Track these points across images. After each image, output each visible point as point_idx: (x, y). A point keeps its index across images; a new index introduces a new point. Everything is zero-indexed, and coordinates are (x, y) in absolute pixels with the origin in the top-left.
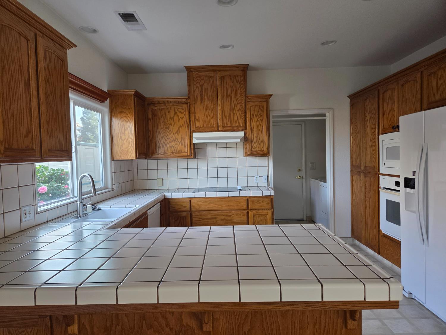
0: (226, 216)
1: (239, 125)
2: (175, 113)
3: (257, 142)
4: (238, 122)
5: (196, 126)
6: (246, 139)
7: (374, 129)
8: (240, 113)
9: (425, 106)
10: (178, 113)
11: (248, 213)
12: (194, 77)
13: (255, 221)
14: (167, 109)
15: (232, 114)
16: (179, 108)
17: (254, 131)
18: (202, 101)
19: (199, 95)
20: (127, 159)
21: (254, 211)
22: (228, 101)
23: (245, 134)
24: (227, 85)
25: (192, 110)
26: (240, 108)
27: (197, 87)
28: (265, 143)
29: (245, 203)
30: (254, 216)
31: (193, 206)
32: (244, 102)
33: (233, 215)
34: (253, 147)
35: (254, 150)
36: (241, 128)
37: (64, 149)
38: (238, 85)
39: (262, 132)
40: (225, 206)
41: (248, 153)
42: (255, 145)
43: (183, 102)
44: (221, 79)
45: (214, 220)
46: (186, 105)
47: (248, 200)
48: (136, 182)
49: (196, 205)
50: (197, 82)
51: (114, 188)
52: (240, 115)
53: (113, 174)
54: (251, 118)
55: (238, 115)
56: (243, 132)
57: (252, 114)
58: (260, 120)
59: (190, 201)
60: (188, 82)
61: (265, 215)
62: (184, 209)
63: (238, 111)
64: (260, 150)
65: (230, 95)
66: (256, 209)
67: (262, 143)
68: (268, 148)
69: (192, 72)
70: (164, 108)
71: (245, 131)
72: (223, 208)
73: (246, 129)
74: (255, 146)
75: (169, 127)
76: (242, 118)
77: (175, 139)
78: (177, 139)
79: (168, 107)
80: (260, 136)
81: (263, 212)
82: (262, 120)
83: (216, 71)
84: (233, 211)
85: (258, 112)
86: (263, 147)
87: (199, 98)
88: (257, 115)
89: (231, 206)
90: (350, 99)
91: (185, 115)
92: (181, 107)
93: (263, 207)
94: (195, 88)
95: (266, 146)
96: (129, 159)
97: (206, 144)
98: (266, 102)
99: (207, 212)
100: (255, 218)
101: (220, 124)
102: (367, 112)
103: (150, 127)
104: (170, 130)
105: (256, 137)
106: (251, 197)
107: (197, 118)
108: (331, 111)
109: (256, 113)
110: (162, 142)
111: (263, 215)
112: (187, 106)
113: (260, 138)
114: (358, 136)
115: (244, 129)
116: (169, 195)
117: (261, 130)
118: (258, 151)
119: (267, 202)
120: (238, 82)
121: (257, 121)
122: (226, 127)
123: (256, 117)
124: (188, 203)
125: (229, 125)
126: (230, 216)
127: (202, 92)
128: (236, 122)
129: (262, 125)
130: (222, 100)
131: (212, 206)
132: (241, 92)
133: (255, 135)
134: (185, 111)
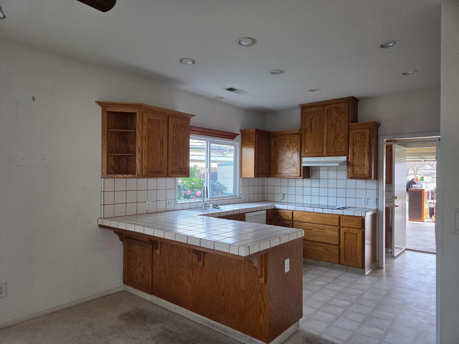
0: (320, 229)
1: (342, 151)
2: (290, 143)
3: (359, 166)
4: (341, 148)
5: (305, 152)
6: (348, 163)
8: (344, 140)
10: (292, 142)
11: (340, 229)
12: (305, 113)
13: (346, 238)
14: (285, 139)
15: (336, 141)
16: (293, 138)
17: (356, 156)
18: (311, 132)
19: (309, 127)
20: (249, 177)
21: (346, 229)
22: (333, 130)
23: (348, 158)
24: (333, 116)
25: (303, 140)
26: (344, 135)
27: (308, 120)
28: (367, 167)
29: (337, 220)
30: (345, 233)
31: (295, 217)
32: (347, 130)
33: (326, 229)
34: (355, 170)
35: (356, 173)
36: (344, 153)
37: (183, 171)
38: (343, 115)
39: (364, 157)
40: (319, 220)
41: (350, 176)
42: (357, 168)
43: (297, 133)
44: (327, 111)
45: (310, 231)
46: (298, 135)
47: (340, 217)
48: (266, 194)
49: (297, 217)
50: (308, 117)
51: (241, 197)
52: (343, 141)
53: (241, 187)
54: (353, 145)
55: (342, 141)
56: (346, 157)
57: (354, 140)
58: (363, 145)
59: (293, 213)
60: (301, 117)
61: (355, 234)
62: (287, 218)
63: (342, 138)
65: (335, 125)
66: (347, 227)
67: (364, 167)
68: (370, 172)
69: (304, 108)
70: (282, 139)
71: (347, 156)
72: (318, 222)
73: (348, 154)
74: (357, 170)
75: (285, 153)
76: (345, 145)
77: (289, 163)
78: (291, 163)
79: (285, 138)
80: (362, 160)
81: (354, 231)
82: (365, 145)
83: (323, 105)
84: (327, 226)
85: (361, 138)
86: (365, 171)
87: (309, 129)
88: (360, 141)
89: (324, 221)
91: (297, 143)
92: (295, 138)
93: (354, 226)
94: (306, 121)
95: (367, 170)
96: (250, 177)
97: (319, 167)
98: (368, 129)
99: (305, 224)
100: (346, 235)
101: (325, 150)
103: (273, 154)
104: (286, 156)
105: (358, 161)
106: (343, 215)
107: (307, 145)
109: (358, 139)
110: (280, 165)
111: (354, 233)
112: (299, 137)
113: (361, 163)
115: (347, 154)
116: (278, 206)
117: (363, 155)
118: (360, 174)
119: (358, 222)
120: (342, 113)
121: (359, 147)
122: (330, 152)
123: (358, 144)
124: (291, 214)
125: (333, 151)
126: (324, 230)
127: (312, 124)
128: (339, 148)
129: (364, 150)
130: (327, 130)
131: (309, 219)
132: (345, 121)
133: (357, 160)
134: (297, 140)
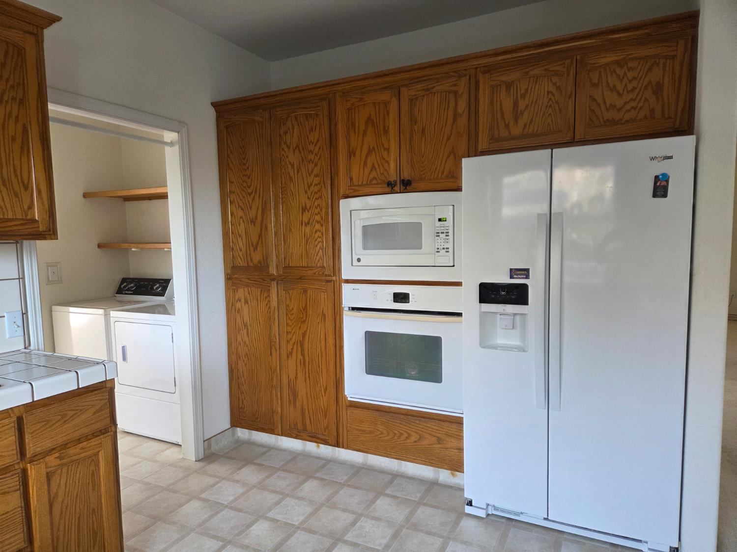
7: (316, 185)
9: (482, 145)
11: (24, 472)
13: (56, 494)
21: (50, 458)
28: (39, 192)
30: (50, 476)
47: (20, 421)
58: (14, 99)
64: (19, 216)
66: (54, 448)
67: (26, 189)
68: (51, 213)
80: (17, 163)
81: (82, 448)
86: (31, 206)
90: (217, 112)
95: (43, 204)
98: (32, 37)
100: (55, 481)
102: (289, 147)
106: (33, 405)
108: (184, 129)
113: (15, 171)
114: (253, 199)
118: (12, 220)
119: (97, 408)
